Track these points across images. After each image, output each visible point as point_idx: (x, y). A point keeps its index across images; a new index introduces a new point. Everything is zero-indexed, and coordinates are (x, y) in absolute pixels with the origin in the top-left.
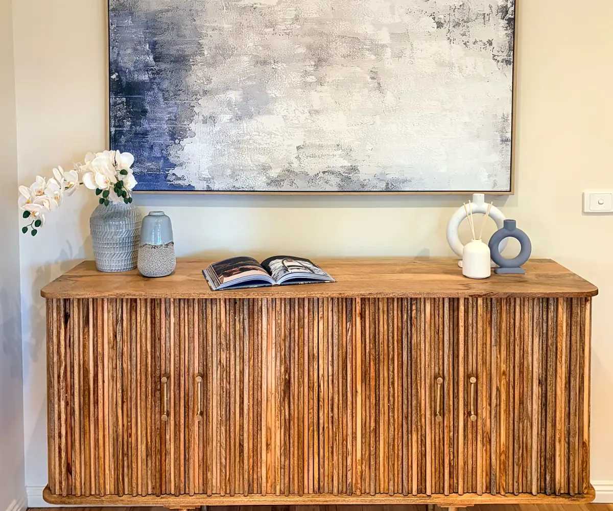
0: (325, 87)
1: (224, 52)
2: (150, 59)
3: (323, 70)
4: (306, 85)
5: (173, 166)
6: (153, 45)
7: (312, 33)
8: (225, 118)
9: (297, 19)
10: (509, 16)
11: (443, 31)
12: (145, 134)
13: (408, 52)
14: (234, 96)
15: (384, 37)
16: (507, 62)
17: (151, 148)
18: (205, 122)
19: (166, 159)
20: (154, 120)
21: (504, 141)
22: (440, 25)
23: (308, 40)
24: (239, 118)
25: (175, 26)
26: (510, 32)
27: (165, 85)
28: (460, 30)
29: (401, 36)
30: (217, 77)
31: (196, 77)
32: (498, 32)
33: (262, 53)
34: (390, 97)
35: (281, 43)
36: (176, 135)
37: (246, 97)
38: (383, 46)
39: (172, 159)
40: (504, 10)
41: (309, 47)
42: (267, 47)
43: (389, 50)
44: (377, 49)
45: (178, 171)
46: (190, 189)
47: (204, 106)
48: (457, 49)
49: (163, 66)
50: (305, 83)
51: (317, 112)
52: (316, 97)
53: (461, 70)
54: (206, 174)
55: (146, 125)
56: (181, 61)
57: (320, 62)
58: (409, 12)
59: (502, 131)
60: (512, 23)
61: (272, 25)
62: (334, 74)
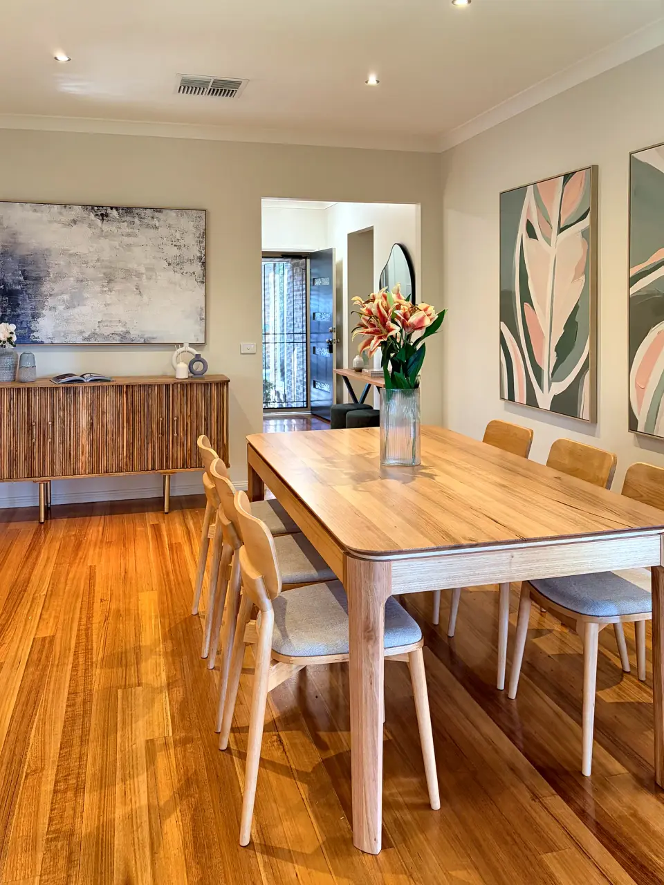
0: (113, 293)
1: (60, 276)
2: (22, 278)
3: (112, 285)
4: (103, 292)
5: (34, 331)
6: (23, 272)
7: (106, 267)
8: (61, 308)
9: (98, 260)
10: (202, 261)
11: (171, 266)
12: (18, 315)
13: (154, 277)
14: (66, 297)
15: (143, 270)
16: (203, 282)
17: (22, 323)
18: (50, 310)
19: (29, 328)
20: (23, 309)
21: (201, 319)
22: (169, 264)
23: (104, 271)
24: (68, 308)
25: (35, 262)
26: (203, 268)
27: (30, 291)
28: (178, 267)
29: (150, 269)
30: (57, 288)
31: (46, 288)
32: (198, 268)
33: (81, 277)
34: (145, 298)
35: (90, 272)
36: (35, 316)
37: (72, 298)
38: (142, 274)
39: (33, 328)
40: (200, 258)
41: (104, 274)
42: (82, 273)
43: (144, 276)
44: (139, 275)
45: (35, 334)
46: (42, 343)
47: (50, 302)
48: (178, 275)
49: (28, 282)
50: (103, 291)
51: (108, 305)
52: (109, 298)
53: (180, 286)
54: (51, 336)
55: (19, 311)
56: (38, 280)
57: (110, 281)
58: (154, 258)
59: (201, 315)
60: (204, 264)
61: (86, 263)
62: (117, 287)
